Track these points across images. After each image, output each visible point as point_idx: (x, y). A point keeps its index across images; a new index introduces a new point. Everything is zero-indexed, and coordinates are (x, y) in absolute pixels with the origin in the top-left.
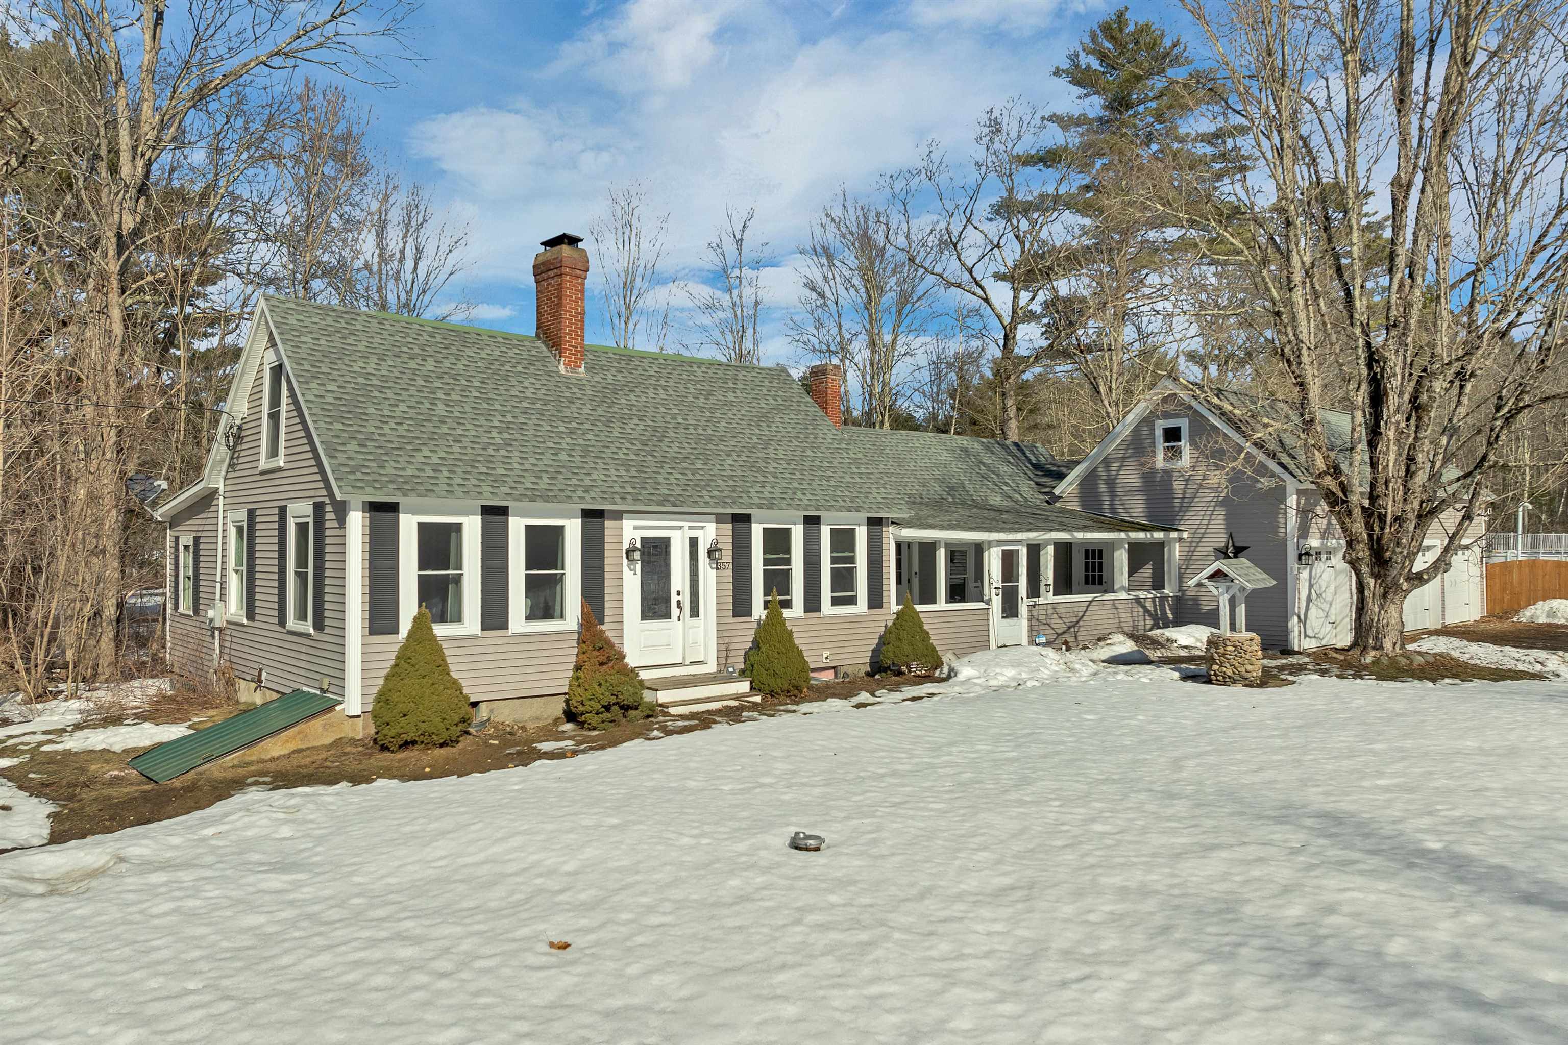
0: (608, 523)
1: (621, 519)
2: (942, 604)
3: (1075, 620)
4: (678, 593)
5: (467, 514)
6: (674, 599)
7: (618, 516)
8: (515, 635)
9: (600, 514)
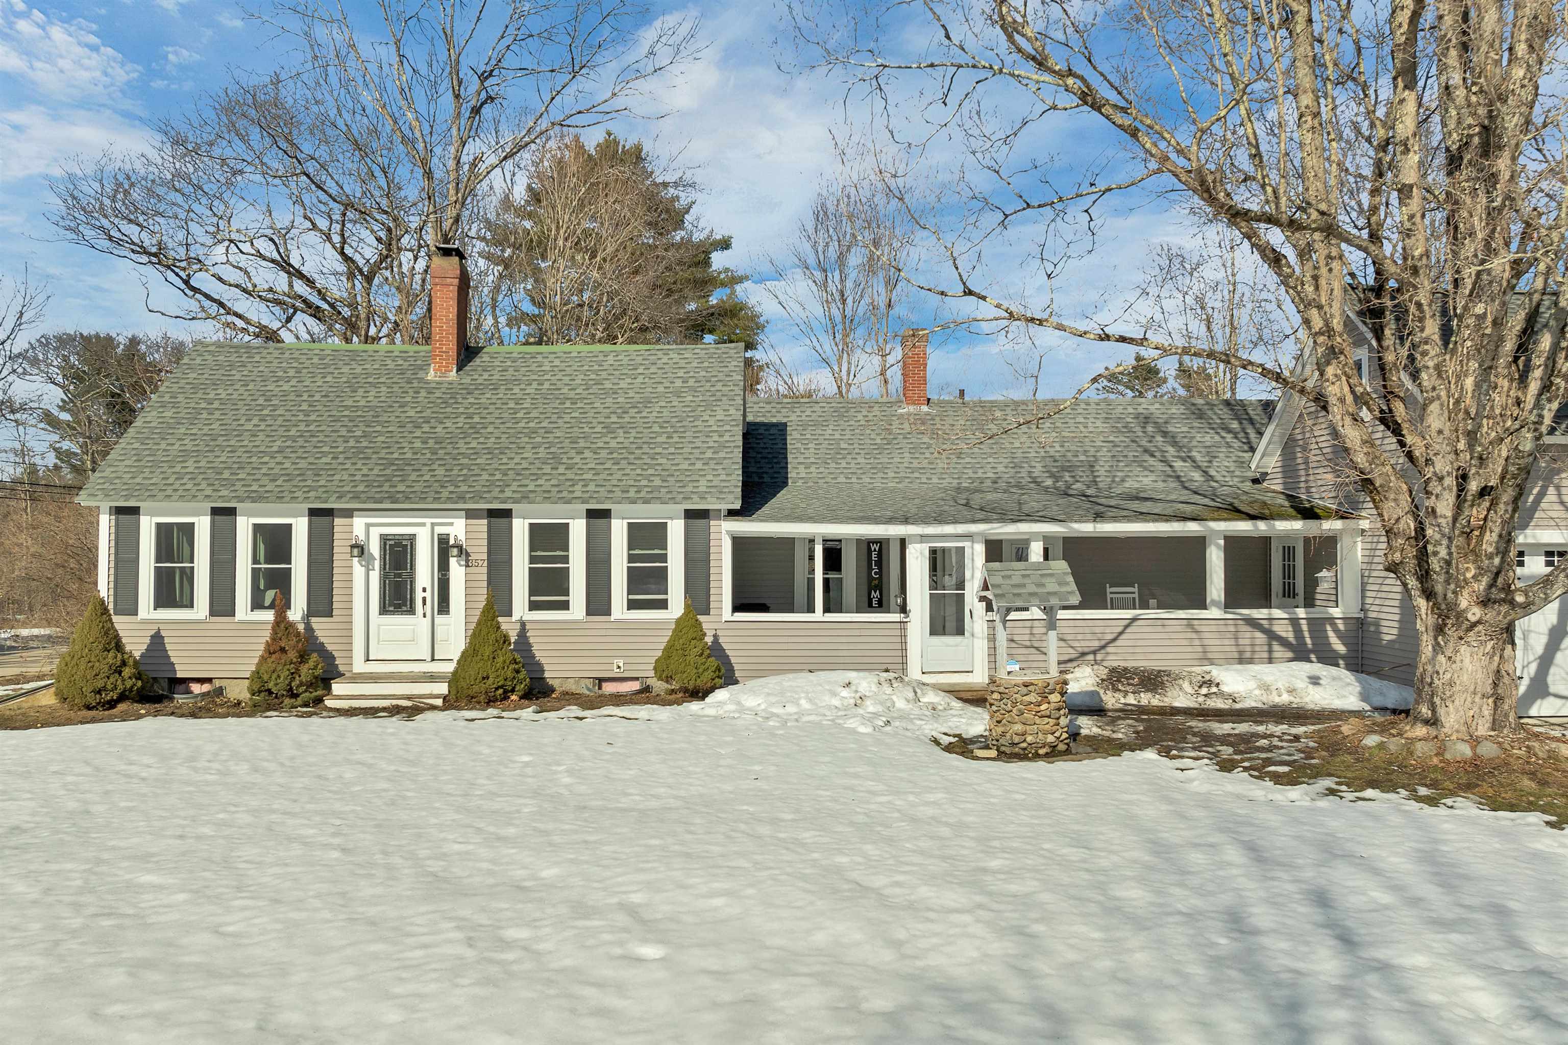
0: (337, 521)
1: (352, 517)
2: (818, 614)
3: (1097, 644)
4: (424, 590)
5: (198, 515)
6: (419, 595)
7: (348, 514)
8: (241, 622)
9: (329, 513)
